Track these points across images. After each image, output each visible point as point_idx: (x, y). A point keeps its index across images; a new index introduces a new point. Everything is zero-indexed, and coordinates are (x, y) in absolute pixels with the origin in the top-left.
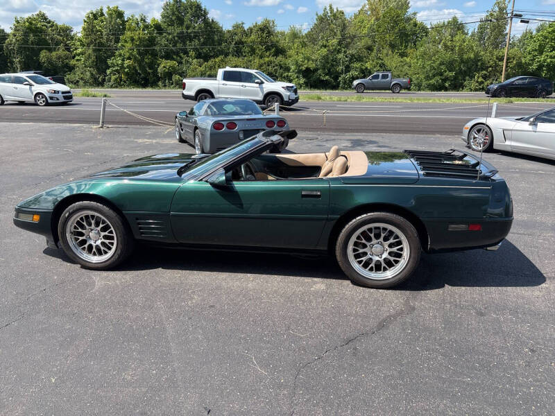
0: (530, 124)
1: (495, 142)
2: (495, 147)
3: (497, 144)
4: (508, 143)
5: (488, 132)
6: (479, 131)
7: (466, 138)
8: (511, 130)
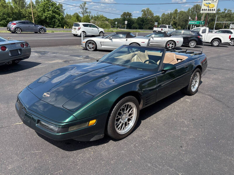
0: (110, 39)
1: (98, 47)
2: (97, 49)
3: (99, 47)
4: (103, 47)
5: (94, 43)
6: (90, 43)
7: (85, 46)
8: (104, 42)
